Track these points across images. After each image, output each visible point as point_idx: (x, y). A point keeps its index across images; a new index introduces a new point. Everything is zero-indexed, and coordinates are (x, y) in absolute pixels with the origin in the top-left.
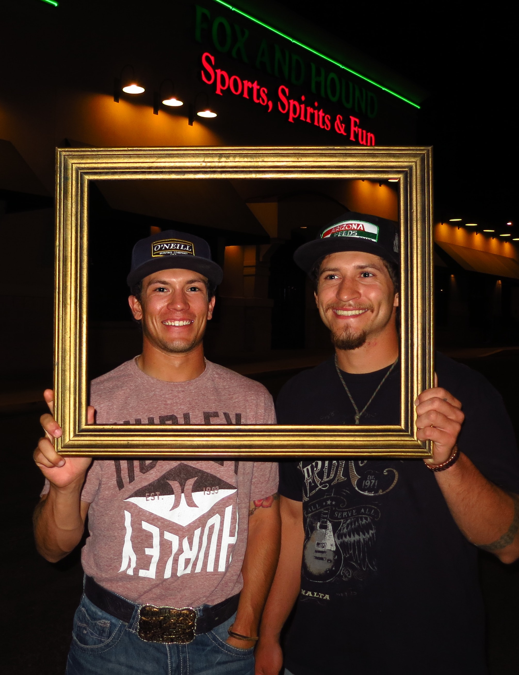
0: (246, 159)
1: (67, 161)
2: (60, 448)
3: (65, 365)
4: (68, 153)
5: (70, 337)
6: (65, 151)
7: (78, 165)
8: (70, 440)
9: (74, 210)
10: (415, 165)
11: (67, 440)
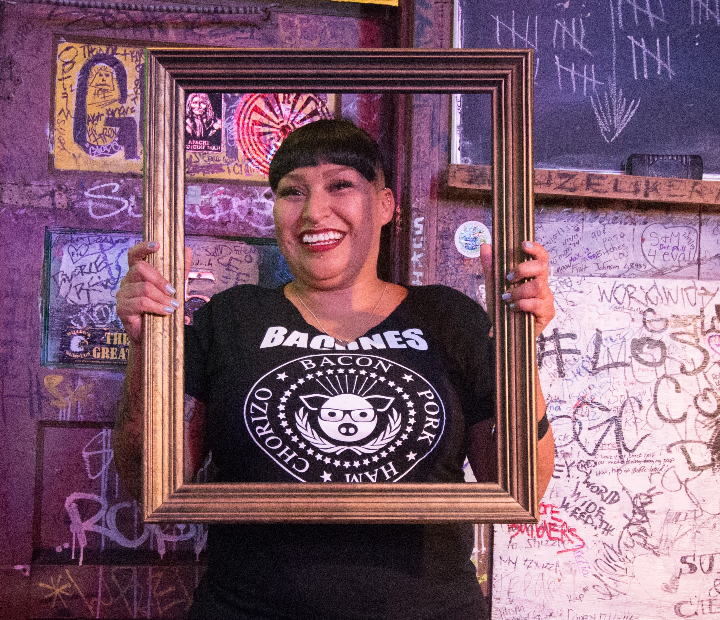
3: (422, 508)
7: (165, 496)
8: (518, 502)
9: (222, 500)
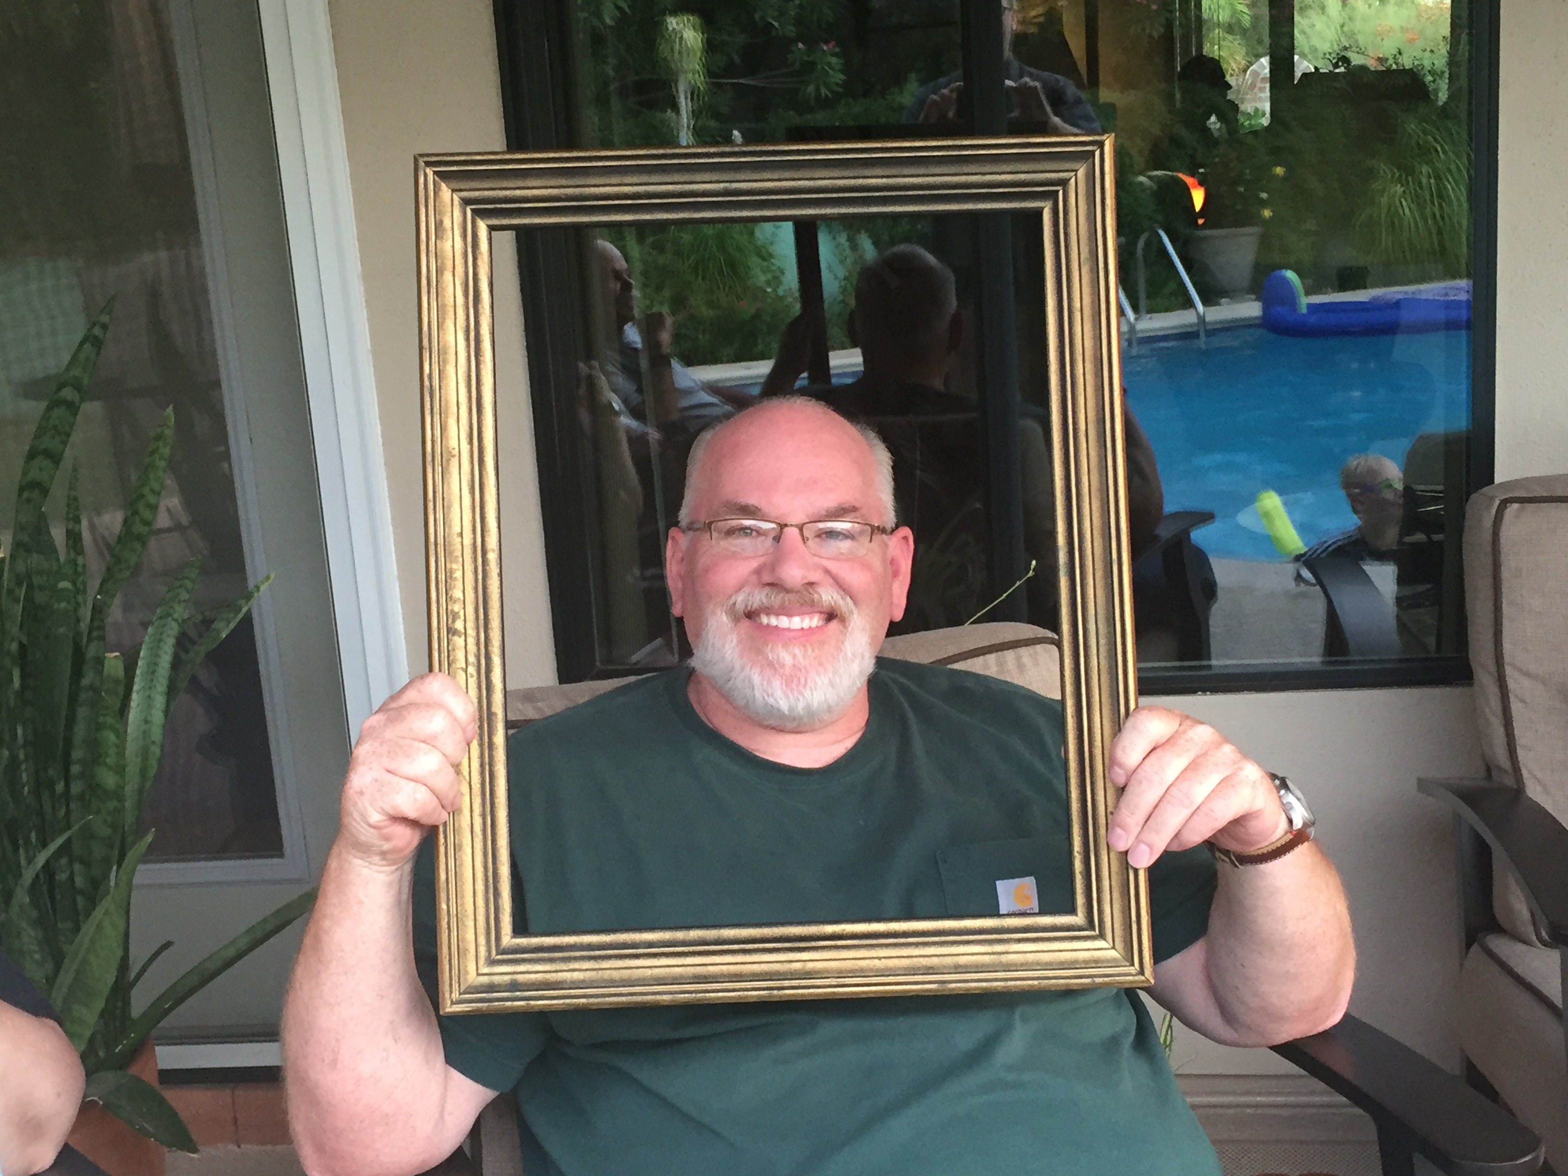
0: (458, 574)
1: (470, 987)
2: (1132, 970)
4: (455, 986)
5: (880, 958)
6: (451, 992)
10: (458, 193)
11: (1113, 954)
